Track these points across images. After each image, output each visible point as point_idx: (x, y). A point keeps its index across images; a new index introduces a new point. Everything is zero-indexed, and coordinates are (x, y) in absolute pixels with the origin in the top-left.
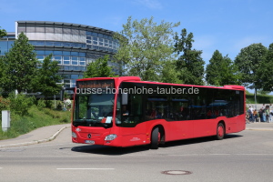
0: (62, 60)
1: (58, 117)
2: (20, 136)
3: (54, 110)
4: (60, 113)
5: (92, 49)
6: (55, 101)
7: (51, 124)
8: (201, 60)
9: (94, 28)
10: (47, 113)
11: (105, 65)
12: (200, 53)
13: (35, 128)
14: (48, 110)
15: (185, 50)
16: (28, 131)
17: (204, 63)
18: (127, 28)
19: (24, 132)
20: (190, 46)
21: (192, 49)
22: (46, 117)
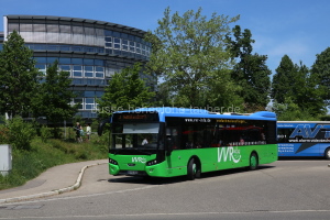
0: (72, 71)
1: (72, 152)
2: (28, 182)
3: (66, 141)
4: (75, 146)
5: (113, 54)
6: (66, 129)
7: (63, 162)
8: (265, 69)
9: (115, 26)
10: (57, 147)
11: (135, 77)
12: (264, 58)
13: (45, 168)
14: (57, 141)
15: (243, 55)
16: (37, 175)
17: (269, 73)
18: (164, 24)
19: (31, 175)
20: (250, 50)
21: (253, 53)
22: (56, 152)
